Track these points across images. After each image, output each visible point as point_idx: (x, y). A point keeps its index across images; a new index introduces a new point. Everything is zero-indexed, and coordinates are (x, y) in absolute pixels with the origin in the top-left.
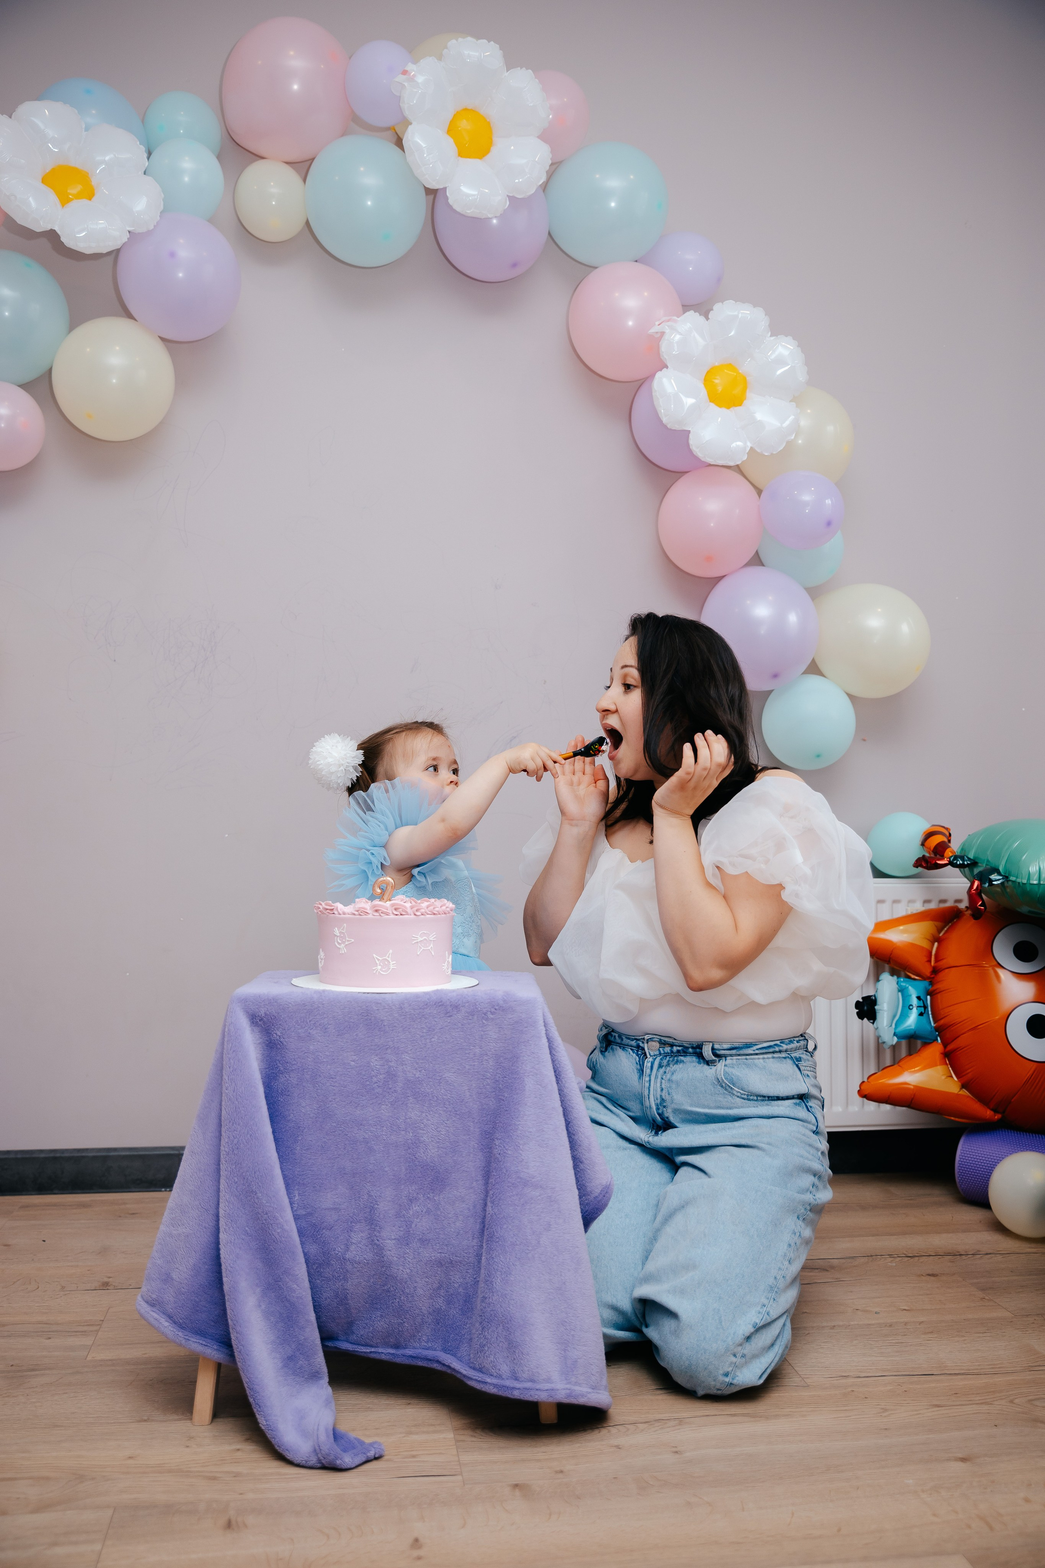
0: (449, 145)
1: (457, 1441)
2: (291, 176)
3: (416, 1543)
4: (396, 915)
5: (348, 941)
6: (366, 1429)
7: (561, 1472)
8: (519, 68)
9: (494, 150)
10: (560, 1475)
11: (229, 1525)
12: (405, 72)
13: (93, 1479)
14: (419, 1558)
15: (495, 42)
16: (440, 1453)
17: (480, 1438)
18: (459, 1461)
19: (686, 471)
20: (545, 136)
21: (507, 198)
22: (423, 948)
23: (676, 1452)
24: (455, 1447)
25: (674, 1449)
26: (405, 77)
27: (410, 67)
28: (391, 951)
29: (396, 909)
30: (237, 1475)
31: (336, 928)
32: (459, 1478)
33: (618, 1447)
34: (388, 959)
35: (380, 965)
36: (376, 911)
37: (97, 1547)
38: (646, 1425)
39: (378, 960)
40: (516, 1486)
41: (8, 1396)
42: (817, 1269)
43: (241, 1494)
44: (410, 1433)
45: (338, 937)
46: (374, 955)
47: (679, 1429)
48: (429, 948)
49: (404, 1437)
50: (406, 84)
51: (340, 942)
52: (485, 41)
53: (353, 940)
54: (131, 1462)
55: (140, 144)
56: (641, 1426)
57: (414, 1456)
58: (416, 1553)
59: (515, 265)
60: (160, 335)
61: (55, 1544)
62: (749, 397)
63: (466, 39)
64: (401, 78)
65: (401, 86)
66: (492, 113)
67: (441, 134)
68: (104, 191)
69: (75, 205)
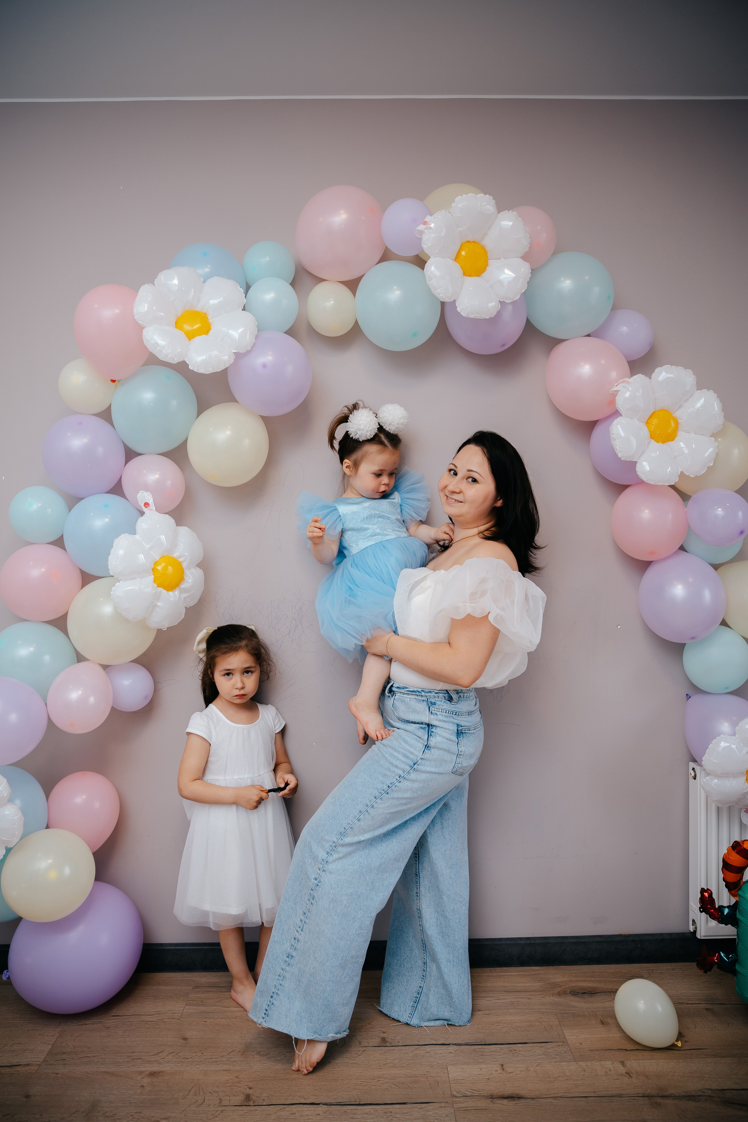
0: (456, 268)
2: (345, 291)
8: (508, 211)
9: (489, 270)
12: (425, 223)
15: (490, 194)
19: (630, 485)
20: (526, 257)
21: (500, 305)
26: (424, 226)
27: (428, 219)
50: (426, 231)
52: (482, 194)
55: (240, 287)
59: (504, 343)
60: (259, 415)
62: (681, 434)
63: (468, 195)
64: (421, 227)
65: (421, 232)
66: (489, 243)
67: (450, 262)
68: (217, 325)
69: (198, 340)
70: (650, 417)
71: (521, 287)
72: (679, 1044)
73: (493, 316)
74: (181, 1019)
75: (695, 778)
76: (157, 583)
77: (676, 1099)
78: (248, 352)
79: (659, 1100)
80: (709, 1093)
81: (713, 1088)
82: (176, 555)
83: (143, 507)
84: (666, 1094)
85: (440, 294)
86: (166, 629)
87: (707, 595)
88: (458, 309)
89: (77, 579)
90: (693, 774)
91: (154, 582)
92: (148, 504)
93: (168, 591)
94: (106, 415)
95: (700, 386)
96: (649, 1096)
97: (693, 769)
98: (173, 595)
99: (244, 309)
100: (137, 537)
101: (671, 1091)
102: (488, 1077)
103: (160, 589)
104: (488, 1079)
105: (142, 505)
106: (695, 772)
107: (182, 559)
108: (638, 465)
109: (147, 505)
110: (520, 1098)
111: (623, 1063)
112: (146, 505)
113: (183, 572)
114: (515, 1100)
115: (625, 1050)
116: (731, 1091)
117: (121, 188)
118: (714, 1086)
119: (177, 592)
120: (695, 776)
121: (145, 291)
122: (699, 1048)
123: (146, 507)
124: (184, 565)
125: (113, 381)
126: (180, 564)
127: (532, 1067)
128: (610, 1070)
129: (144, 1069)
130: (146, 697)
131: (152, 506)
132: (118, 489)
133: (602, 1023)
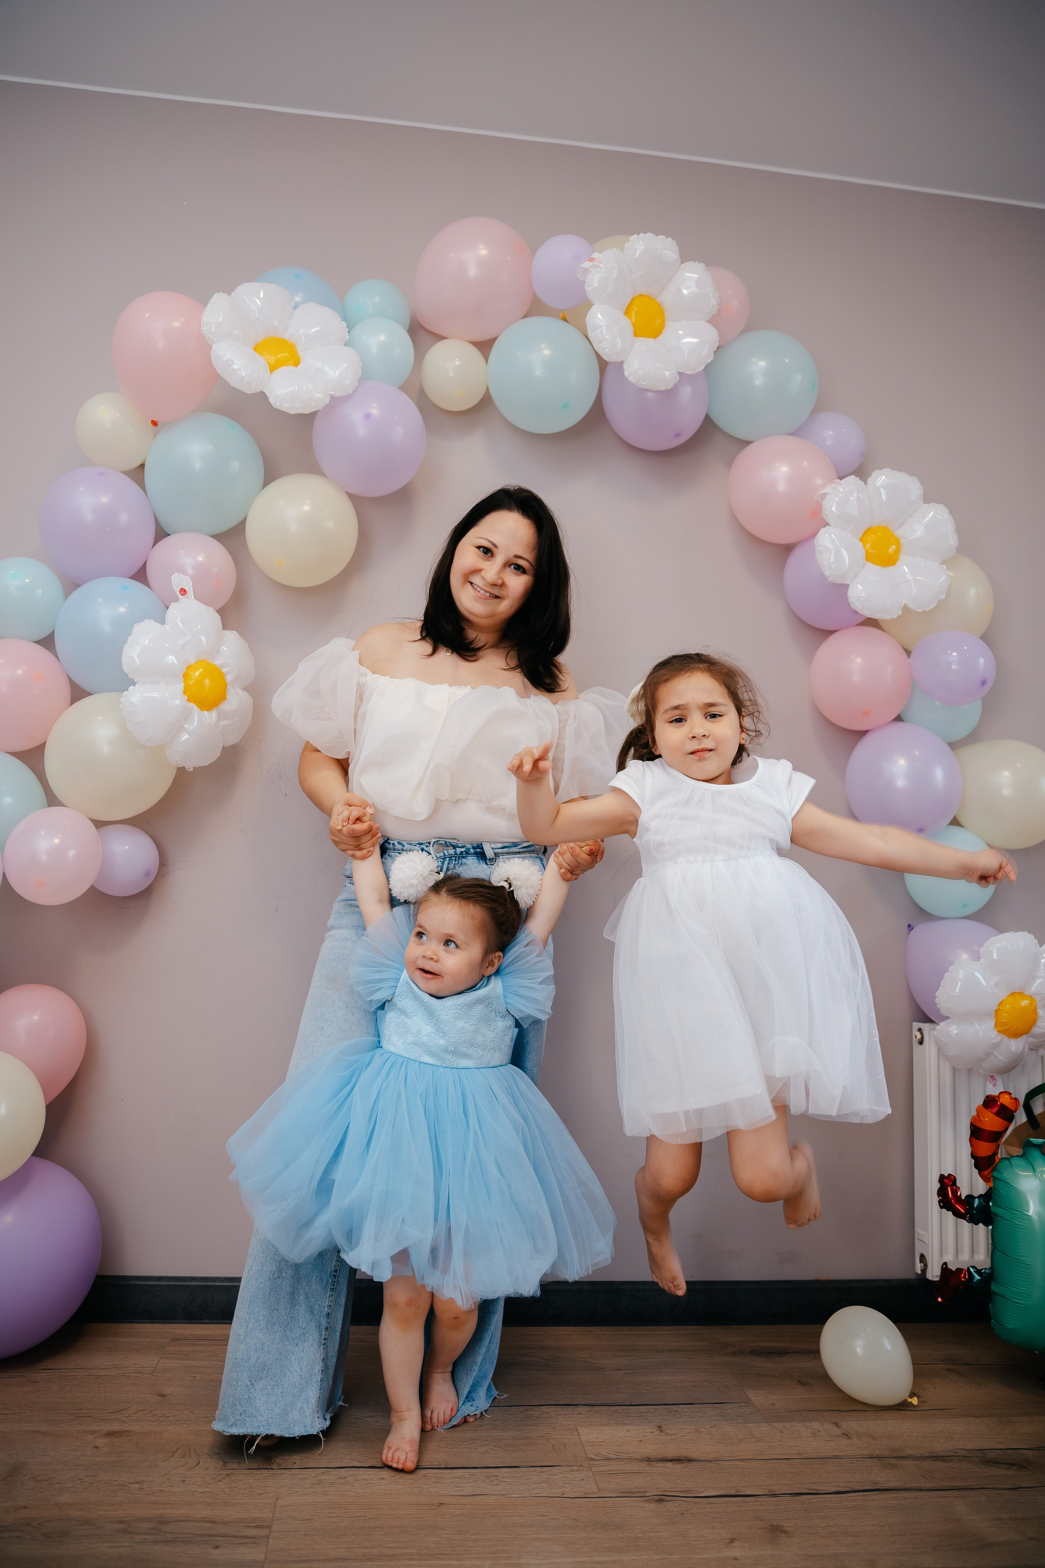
0: (626, 325)
2: (475, 353)
8: (693, 261)
9: (666, 332)
12: (591, 260)
15: (673, 238)
19: (837, 629)
20: (714, 321)
21: (678, 375)
26: (591, 264)
27: (595, 255)
50: (592, 270)
52: (663, 237)
55: (342, 321)
59: (678, 435)
60: (347, 491)
62: (903, 557)
63: (646, 235)
64: (587, 264)
65: (586, 271)
66: (666, 299)
67: (620, 314)
68: (309, 360)
69: (282, 371)
70: (865, 533)
71: (706, 355)
72: (915, 1401)
73: (669, 388)
74: (154, 1374)
75: (921, 1042)
76: (188, 694)
77: (918, 1460)
78: (347, 398)
79: (894, 1461)
80: (964, 1453)
81: (967, 1448)
82: (218, 662)
83: (179, 594)
84: (902, 1455)
85: (605, 349)
86: (192, 770)
87: (939, 774)
88: (626, 374)
89: (65, 691)
90: (919, 1036)
91: (184, 693)
92: (185, 591)
93: (202, 710)
94: (138, 473)
95: (928, 498)
96: (878, 1457)
97: (920, 1030)
98: (210, 717)
99: (345, 344)
100: (167, 627)
101: (909, 1452)
102: (639, 1439)
103: (191, 704)
104: (641, 1441)
105: (177, 590)
106: (922, 1034)
107: (226, 669)
108: (850, 590)
109: (184, 593)
110: (690, 1460)
111: (837, 1425)
112: (183, 591)
113: (226, 685)
114: (683, 1463)
115: (838, 1410)
116: (993, 1451)
118: (970, 1446)
119: (214, 714)
120: (922, 1038)
121: (219, 300)
122: (943, 1408)
123: (182, 595)
124: (229, 678)
125: (154, 423)
126: (222, 676)
127: (704, 1429)
128: (820, 1431)
129: (97, 1428)
130: (148, 874)
131: (190, 592)
132: (141, 575)
133: (801, 1383)
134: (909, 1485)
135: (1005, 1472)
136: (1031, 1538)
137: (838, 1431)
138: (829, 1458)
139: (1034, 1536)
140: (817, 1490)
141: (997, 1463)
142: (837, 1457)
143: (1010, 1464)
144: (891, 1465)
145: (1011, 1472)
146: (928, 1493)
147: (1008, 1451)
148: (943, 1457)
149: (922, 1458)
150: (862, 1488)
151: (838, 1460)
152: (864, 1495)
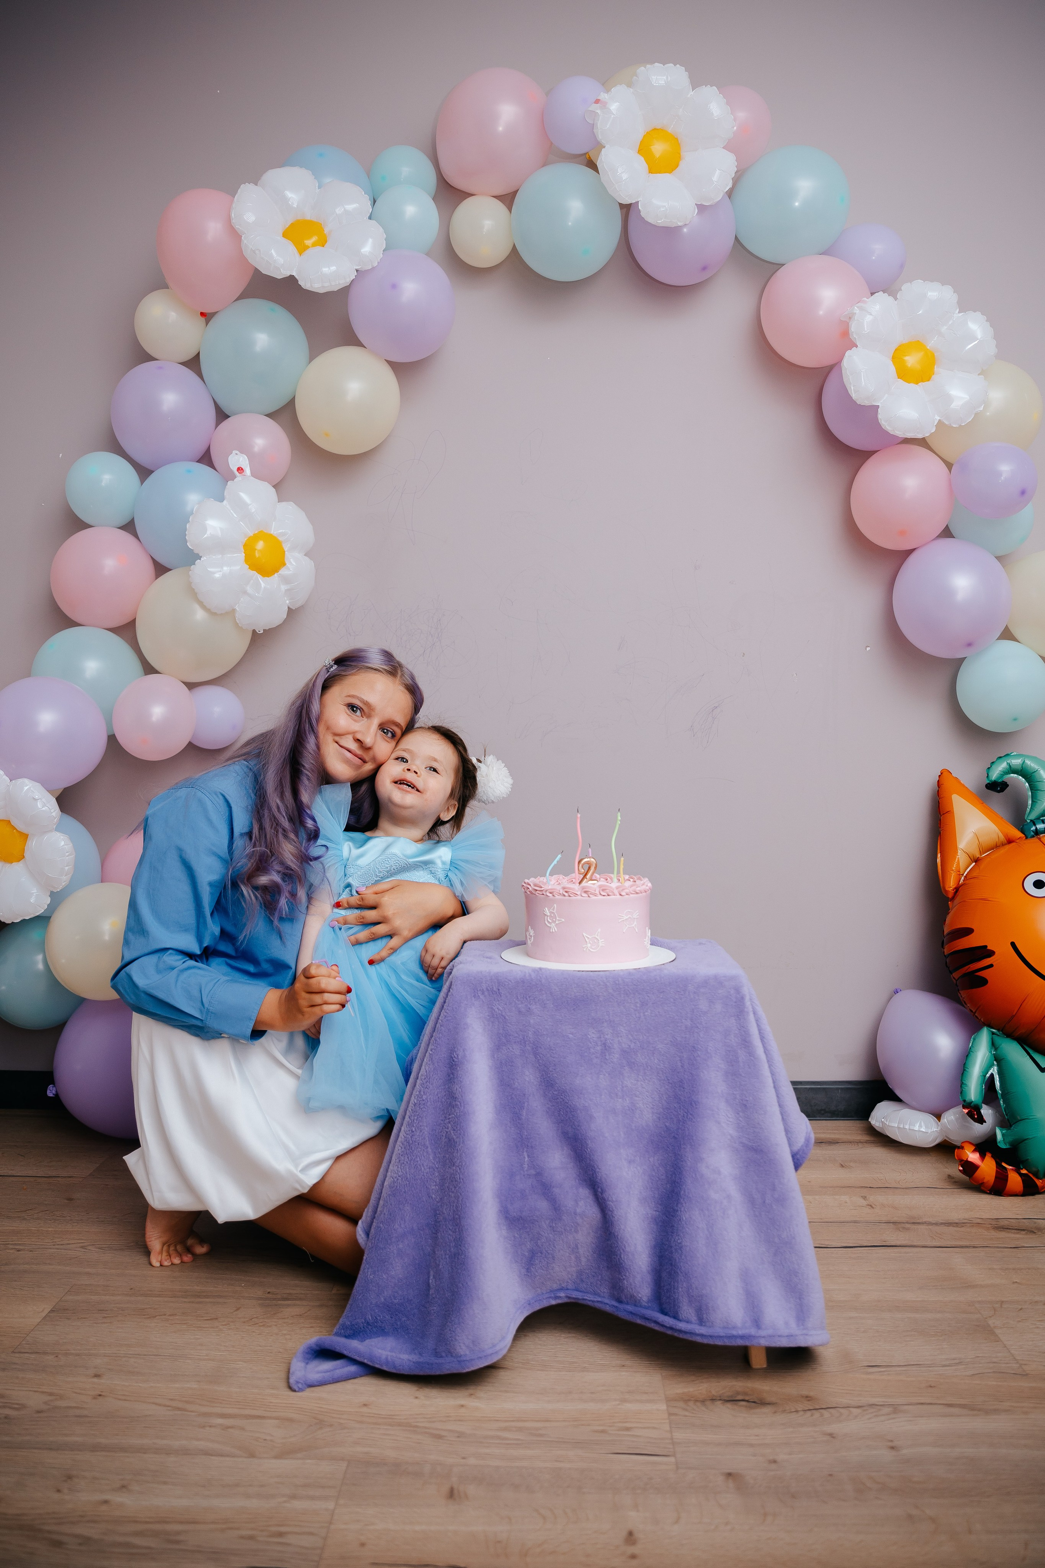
0: (640, 163)
1: (670, 1414)
2: (499, 208)
3: (630, 1537)
4: (604, 896)
5: (558, 920)
6: (582, 1393)
7: (775, 1462)
8: (704, 86)
9: (683, 164)
10: (773, 1466)
11: (451, 1494)
12: (598, 101)
13: (331, 1426)
14: (633, 1557)
16: (654, 1428)
17: (693, 1413)
18: (672, 1439)
19: (878, 449)
21: (696, 208)
22: (628, 926)
23: (892, 1448)
24: (667, 1421)
25: (890, 1444)
26: (598, 105)
27: (603, 96)
28: (599, 930)
29: (603, 890)
30: (461, 1435)
31: (546, 909)
32: (672, 1459)
33: (831, 1435)
34: (597, 937)
35: (590, 943)
36: (585, 892)
37: (331, 1505)
38: (859, 1411)
39: (588, 938)
40: (729, 1475)
41: (263, 1326)
42: (1024, 1230)
43: (464, 1458)
44: (624, 1401)
45: (548, 916)
46: (584, 934)
47: (894, 1418)
48: (633, 925)
49: (619, 1405)
50: (599, 112)
51: (551, 921)
53: (563, 920)
54: (365, 1410)
56: (855, 1411)
57: (628, 1429)
58: (631, 1550)
59: (706, 266)
60: (387, 359)
61: (294, 1497)
62: (939, 371)
63: (656, 66)
64: (595, 108)
65: (596, 113)
67: (634, 153)
68: (336, 237)
69: (312, 253)
70: (898, 350)
71: (725, 184)
76: (249, 564)
78: (374, 269)
82: (276, 532)
83: (237, 473)
85: (620, 191)
86: (262, 631)
88: (643, 214)
89: (149, 568)
91: (246, 563)
92: (242, 469)
93: (264, 576)
94: (195, 363)
98: (272, 582)
99: (370, 218)
100: (226, 504)
103: (252, 572)
105: (235, 470)
107: (283, 537)
108: (880, 411)
109: (242, 471)
112: (240, 470)
113: (283, 555)
117: (218, 91)
119: (275, 579)
121: (246, 192)
123: (239, 473)
124: (286, 545)
125: (204, 315)
126: (279, 543)
130: (235, 729)
131: (248, 471)
132: (206, 458)
133: (842, 1166)
134: (915, 1244)
135: (1013, 1235)
136: (1014, 1283)
137: (864, 1203)
138: (848, 1222)
139: (1018, 1281)
140: (828, 1245)
141: (1007, 1229)
142: (855, 1222)
143: (1020, 1230)
144: (904, 1228)
145: (1018, 1236)
146: (931, 1249)
147: (1023, 1220)
148: (957, 1223)
149: (936, 1224)
150: (870, 1245)
151: (856, 1224)
152: (869, 1250)
